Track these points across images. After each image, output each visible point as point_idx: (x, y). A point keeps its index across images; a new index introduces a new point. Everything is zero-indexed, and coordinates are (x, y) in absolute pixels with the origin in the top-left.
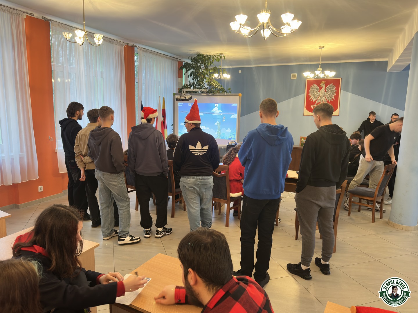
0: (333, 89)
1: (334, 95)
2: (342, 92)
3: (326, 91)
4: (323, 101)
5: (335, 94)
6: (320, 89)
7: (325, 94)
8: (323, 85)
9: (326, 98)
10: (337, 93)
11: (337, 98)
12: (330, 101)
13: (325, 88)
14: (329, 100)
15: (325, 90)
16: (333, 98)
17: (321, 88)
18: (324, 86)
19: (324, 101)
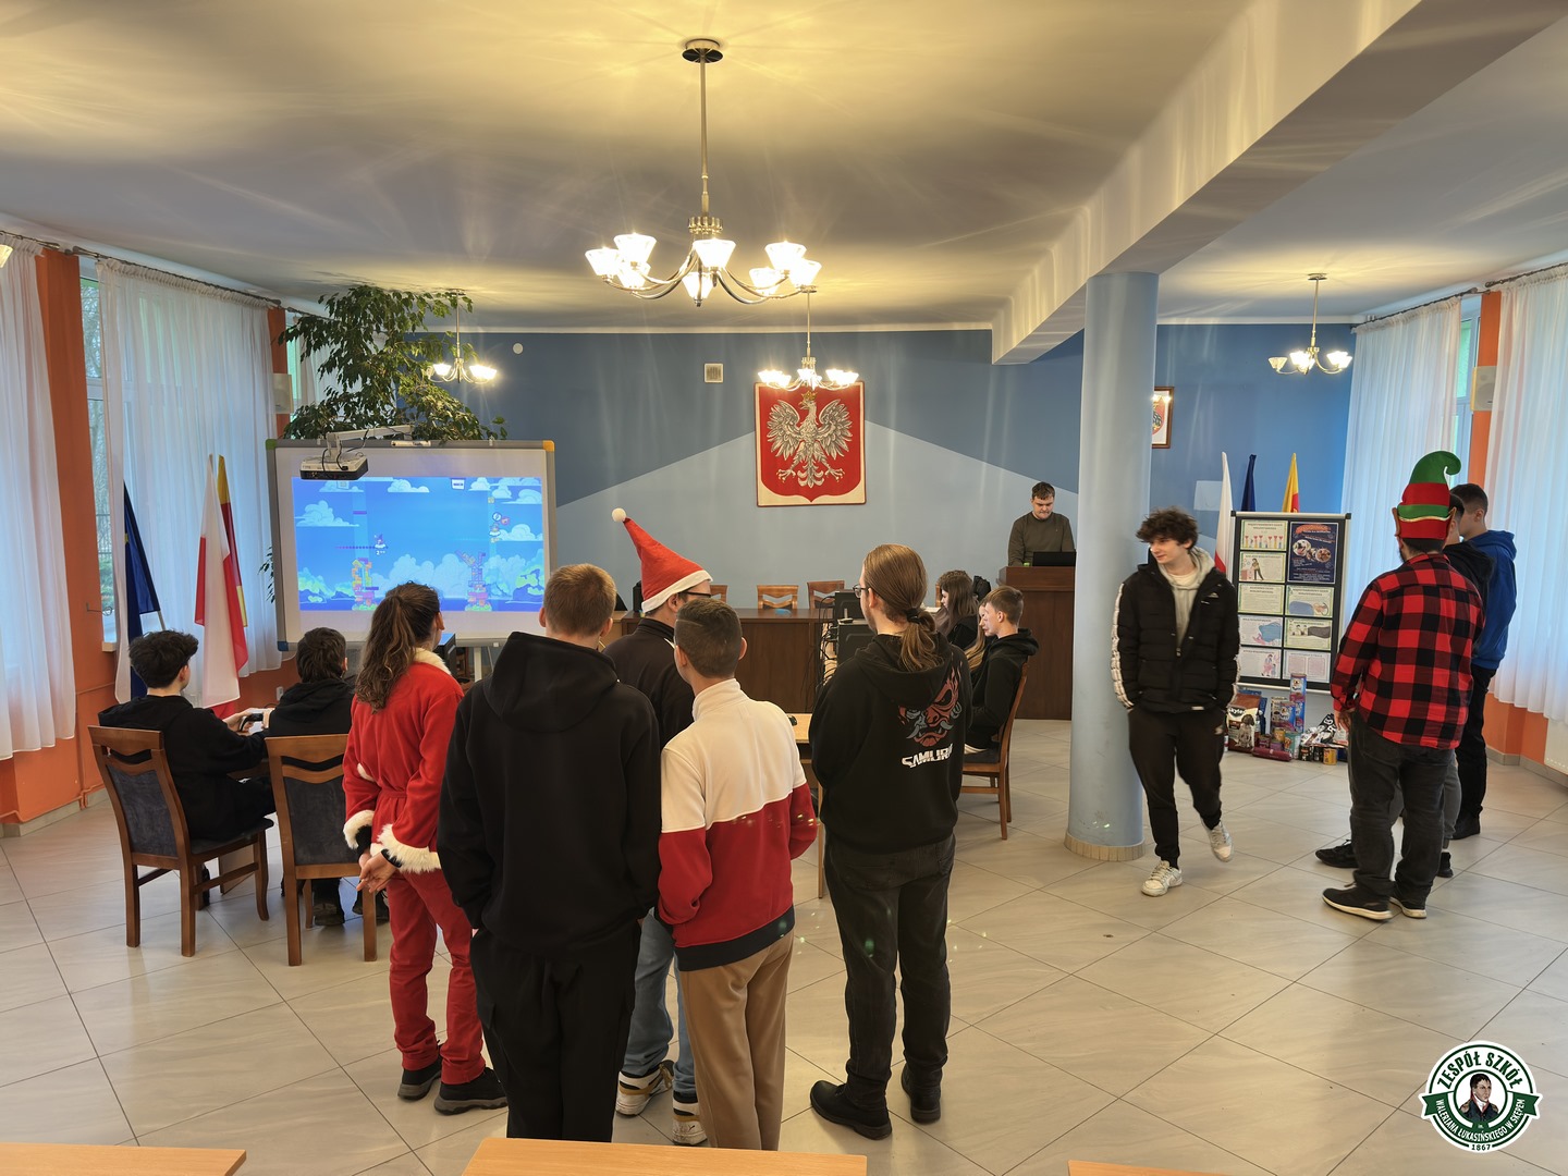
0: (840, 416)
1: (846, 437)
2: (868, 428)
3: (820, 426)
4: (813, 456)
5: (850, 435)
6: (803, 419)
7: (817, 434)
8: (809, 405)
9: (824, 446)
10: (855, 430)
11: (855, 445)
12: (834, 456)
13: (818, 414)
14: (832, 454)
15: (817, 420)
16: (845, 446)
17: (804, 414)
18: (812, 407)
19: (816, 458)
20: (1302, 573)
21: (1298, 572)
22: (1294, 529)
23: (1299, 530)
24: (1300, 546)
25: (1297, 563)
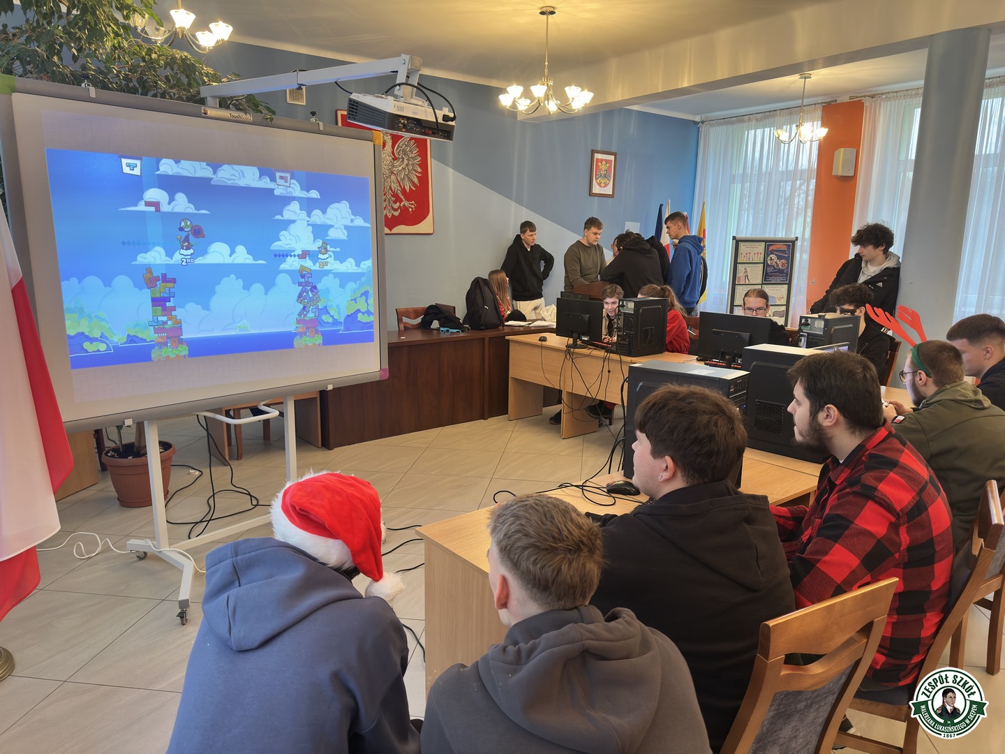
0: (411, 151)
1: (416, 171)
2: (432, 164)
3: (395, 159)
4: (391, 188)
5: (419, 170)
7: (393, 166)
9: (399, 178)
10: (424, 165)
11: (424, 179)
12: (407, 189)
13: (393, 147)
14: (406, 187)
15: (393, 153)
16: (416, 180)
18: (388, 141)
19: (393, 189)
20: (771, 276)
21: (769, 276)
22: (768, 248)
23: (771, 248)
24: (771, 259)
25: (770, 270)
